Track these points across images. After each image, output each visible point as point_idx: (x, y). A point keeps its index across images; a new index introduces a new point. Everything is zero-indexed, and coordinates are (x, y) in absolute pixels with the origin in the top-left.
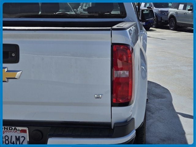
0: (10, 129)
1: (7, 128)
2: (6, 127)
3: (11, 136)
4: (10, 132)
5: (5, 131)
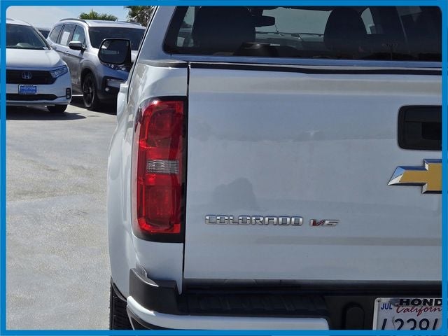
0: (436, 304)
1: (431, 300)
2: (429, 299)
3: (436, 320)
4: (435, 310)
5: (423, 308)
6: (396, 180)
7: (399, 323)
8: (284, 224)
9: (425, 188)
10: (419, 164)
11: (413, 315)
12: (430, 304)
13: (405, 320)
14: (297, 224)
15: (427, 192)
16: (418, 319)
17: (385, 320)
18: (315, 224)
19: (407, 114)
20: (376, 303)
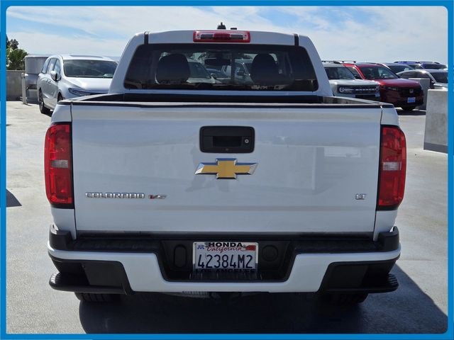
1: (228, 243)
2: (226, 243)
3: (233, 256)
4: (231, 249)
5: (223, 248)
6: (200, 171)
7: (209, 258)
8: (133, 197)
9: (218, 176)
10: (213, 161)
11: (218, 253)
12: (228, 245)
13: (213, 255)
14: (140, 197)
15: (218, 178)
16: (221, 255)
17: (201, 256)
18: (152, 197)
19: (205, 131)
20: (194, 245)
